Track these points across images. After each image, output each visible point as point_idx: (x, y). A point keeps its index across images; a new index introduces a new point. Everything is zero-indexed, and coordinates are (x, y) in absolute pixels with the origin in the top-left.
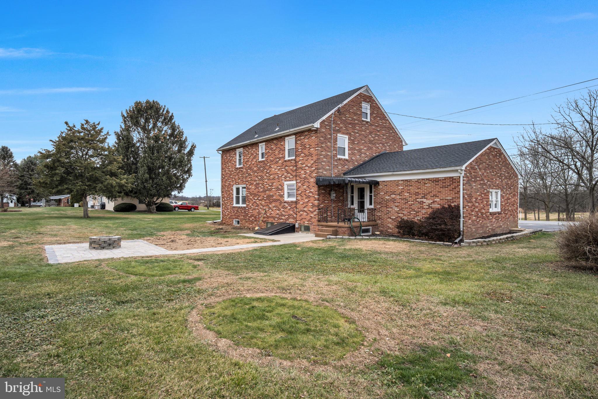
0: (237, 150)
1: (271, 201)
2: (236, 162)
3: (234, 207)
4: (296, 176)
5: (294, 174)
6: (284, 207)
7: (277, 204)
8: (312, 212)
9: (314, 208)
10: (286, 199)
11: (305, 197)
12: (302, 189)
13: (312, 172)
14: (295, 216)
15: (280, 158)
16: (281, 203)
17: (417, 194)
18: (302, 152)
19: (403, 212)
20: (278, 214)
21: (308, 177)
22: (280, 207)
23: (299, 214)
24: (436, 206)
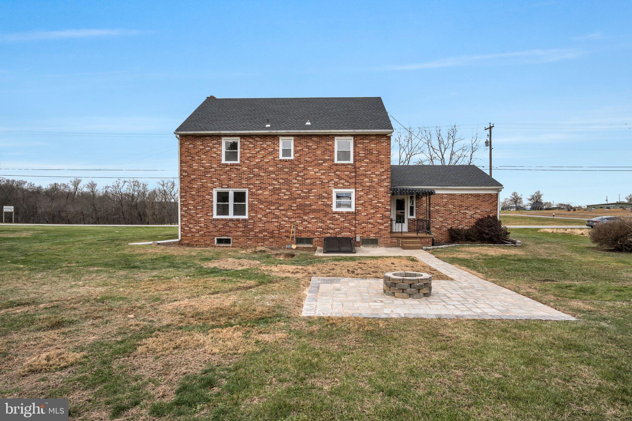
0: (223, 138)
1: (307, 211)
2: (220, 155)
3: (214, 220)
4: (355, 183)
5: (353, 180)
6: (332, 219)
7: (321, 215)
8: (381, 224)
9: (385, 220)
10: (335, 209)
11: (369, 207)
12: (366, 198)
13: (381, 181)
14: (353, 229)
15: (325, 161)
16: (326, 214)
17: (461, 206)
18: (366, 158)
19: (447, 222)
20: (321, 227)
21: (376, 186)
22: (325, 219)
23: (359, 227)
24: (478, 216)
